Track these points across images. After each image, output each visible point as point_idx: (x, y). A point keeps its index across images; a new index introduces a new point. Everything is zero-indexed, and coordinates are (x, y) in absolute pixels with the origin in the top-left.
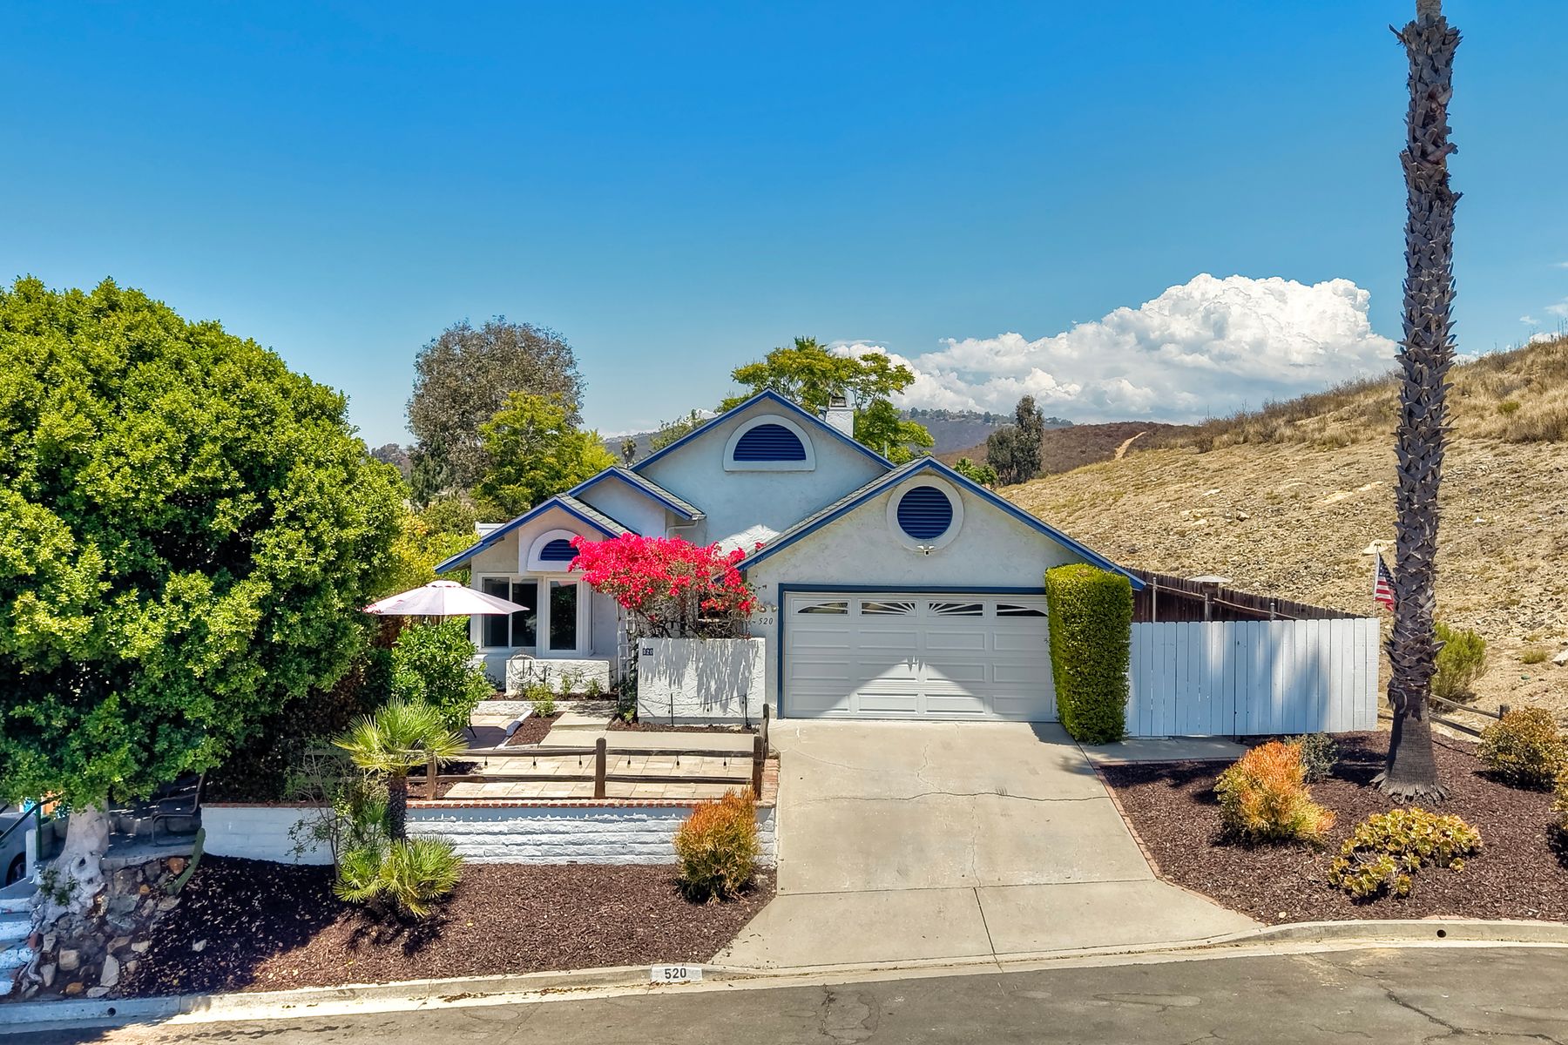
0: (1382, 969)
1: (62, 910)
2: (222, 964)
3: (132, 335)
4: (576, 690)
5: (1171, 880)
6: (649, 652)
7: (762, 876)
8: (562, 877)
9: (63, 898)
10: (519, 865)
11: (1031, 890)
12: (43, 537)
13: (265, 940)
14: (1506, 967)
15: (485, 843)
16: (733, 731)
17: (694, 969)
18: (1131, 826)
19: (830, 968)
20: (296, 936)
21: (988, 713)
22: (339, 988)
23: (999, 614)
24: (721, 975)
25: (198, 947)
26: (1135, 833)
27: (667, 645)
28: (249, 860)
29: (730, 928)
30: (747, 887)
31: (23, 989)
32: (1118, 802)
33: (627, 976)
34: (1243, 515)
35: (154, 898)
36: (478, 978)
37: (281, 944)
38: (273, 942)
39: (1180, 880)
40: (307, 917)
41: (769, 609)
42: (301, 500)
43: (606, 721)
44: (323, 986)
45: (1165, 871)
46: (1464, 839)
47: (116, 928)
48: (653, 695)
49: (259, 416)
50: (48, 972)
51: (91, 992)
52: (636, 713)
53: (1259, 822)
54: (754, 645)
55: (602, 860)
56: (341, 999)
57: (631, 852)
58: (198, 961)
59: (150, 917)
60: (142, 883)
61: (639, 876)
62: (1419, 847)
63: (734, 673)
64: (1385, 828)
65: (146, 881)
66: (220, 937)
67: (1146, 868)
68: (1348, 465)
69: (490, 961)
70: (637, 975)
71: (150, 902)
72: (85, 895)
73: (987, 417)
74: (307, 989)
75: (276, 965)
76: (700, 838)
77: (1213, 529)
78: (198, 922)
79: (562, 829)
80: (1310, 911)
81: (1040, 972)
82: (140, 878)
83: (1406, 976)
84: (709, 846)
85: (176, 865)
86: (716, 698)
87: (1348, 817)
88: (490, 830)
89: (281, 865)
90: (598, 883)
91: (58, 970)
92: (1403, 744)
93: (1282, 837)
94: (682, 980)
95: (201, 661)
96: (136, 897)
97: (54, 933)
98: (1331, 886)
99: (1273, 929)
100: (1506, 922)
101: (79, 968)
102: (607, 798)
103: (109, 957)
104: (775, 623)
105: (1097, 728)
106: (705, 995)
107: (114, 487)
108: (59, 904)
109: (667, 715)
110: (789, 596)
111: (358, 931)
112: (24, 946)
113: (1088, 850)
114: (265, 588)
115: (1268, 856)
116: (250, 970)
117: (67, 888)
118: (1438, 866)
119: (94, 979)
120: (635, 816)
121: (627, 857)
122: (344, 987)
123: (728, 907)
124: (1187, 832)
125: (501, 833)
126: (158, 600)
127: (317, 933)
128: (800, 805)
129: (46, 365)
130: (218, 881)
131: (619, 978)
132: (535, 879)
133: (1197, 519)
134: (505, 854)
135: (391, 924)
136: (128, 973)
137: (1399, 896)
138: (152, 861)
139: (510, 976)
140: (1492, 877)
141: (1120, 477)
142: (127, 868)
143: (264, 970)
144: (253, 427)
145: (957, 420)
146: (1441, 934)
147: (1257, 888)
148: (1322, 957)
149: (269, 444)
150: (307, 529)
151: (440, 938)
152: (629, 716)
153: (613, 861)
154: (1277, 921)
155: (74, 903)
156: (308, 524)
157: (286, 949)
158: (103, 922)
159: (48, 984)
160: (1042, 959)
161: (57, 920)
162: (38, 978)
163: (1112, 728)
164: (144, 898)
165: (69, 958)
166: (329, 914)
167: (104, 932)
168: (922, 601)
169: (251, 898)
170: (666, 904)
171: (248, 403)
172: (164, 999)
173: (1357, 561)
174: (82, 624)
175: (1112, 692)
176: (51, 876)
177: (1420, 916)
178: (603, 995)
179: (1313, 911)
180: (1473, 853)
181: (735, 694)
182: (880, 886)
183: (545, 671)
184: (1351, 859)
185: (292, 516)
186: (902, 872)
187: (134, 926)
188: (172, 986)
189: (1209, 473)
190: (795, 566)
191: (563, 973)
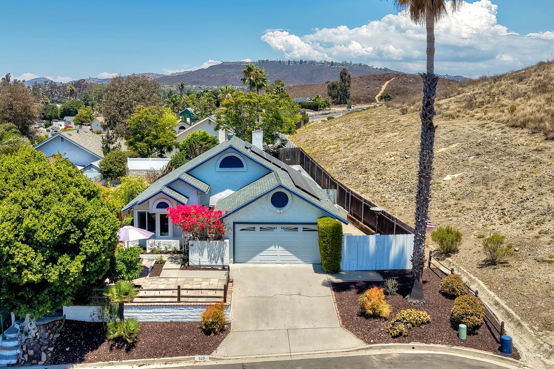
0: (392, 361)
1: (27, 337)
2: (75, 354)
3: (43, 187)
4: (170, 250)
5: (344, 327)
6: (192, 245)
7: (226, 326)
8: (169, 326)
9: (26, 334)
10: (156, 322)
11: (304, 330)
12: (28, 255)
13: (86, 347)
14: (424, 361)
15: (146, 316)
16: (219, 270)
17: (207, 357)
18: (336, 307)
19: (244, 357)
20: (95, 346)
21: (300, 261)
22: (109, 362)
23: (303, 231)
24: (214, 359)
25: (67, 349)
26: (337, 309)
27: (198, 243)
28: (77, 321)
29: (217, 344)
30: (222, 330)
31: (20, 362)
32: (334, 297)
33: (188, 359)
34: (407, 156)
35: (52, 334)
36: (147, 360)
37: (90, 349)
38: (88, 347)
39: (347, 327)
40: (97, 340)
41: (230, 230)
42: (93, 231)
43: (179, 266)
44: (104, 361)
45: (343, 324)
46: (425, 319)
47: (43, 343)
48: (194, 258)
49: (80, 209)
50: (26, 356)
51: (39, 363)
52: (189, 263)
53: (370, 312)
54: (225, 243)
55: (180, 320)
56: (109, 365)
57: (188, 318)
58: (68, 354)
59: (52, 339)
60: (48, 329)
61: (191, 325)
62: (412, 321)
63: (219, 252)
64: (404, 315)
65: (49, 329)
66: (73, 346)
67: (338, 322)
68: (451, 131)
69: (150, 354)
70: (191, 359)
71: (51, 335)
72: (33, 333)
73: (332, 64)
74: (100, 362)
75: (90, 355)
76: (208, 318)
77: (396, 162)
78: (66, 342)
79: (168, 312)
80: (380, 340)
81: (301, 360)
82: (47, 328)
83: (397, 364)
84: (211, 320)
85: (57, 323)
86: (214, 259)
87: (396, 309)
88: (147, 312)
89: (87, 322)
90: (179, 328)
91: (28, 356)
92: (414, 288)
93: (376, 316)
94: (203, 360)
95: (68, 280)
96: (47, 334)
97: (26, 345)
98: (387, 332)
99: (369, 346)
100: (432, 345)
101: (34, 355)
102: (181, 302)
103: (43, 352)
104: (232, 234)
105: (332, 269)
106: (210, 366)
107: (44, 237)
108: (26, 336)
109: (198, 264)
110: (237, 225)
111: (112, 345)
112: (17, 349)
113: (322, 316)
114: (84, 257)
115: (372, 321)
116: (83, 357)
117: (27, 331)
118: (417, 326)
119: (39, 359)
120: (189, 308)
121: (187, 319)
122: (110, 362)
123: (216, 337)
124: (352, 310)
125: (150, 313)
126: (57, 265)
127: (100, 345)
128: (239, 299)
129: (22, 201)
130: (70, 328)
131: (186, 360)
132: (161, 327)
133: (391, 157)
134: (152, 319)
135: (121, 343)
136: (49, 357)
137: (405, 336)
138: (50, 322)
139: (156, 359)
140: (432, 330)
141: (371, 124)
142: (44, 325)
143: (87, 357)
144: (79, 212)
145: (319, 65)
146: (413, 348)
147: (367, 332)
148: (378, 356)
149: (83, 216)
150: (95, 239)
151: (135, 347)
152: (186, 265)
153: (183, 321)
154: (370, 343)
155: (30, 335)
156: (95, 238)
157: (92, 350)
158: (39, 341)
159: (27, 360)
160: (303, 355)
161: (26, 341)
162: (24, 359)
163: (336, 269)
164: (50, 334)
165: (31, 352)
166: (103, 339)
167: (40, 344)
168: (279, 227)
169: (80, 334)
170: (199, 335)
171: (77, 205)
172: (60, 365)
173: (441, 183)
174: (39, 276)
175: (337, 258)
176: (22, 328)
177: (409, 342)
178: (182, 366)
179: (381, 340)
180: (428, 322)
181: (220, 258)
182: (261, 329)
183: (159, 243)
184: (393, 324)
185: (90, 236)
186: (267, 324)
187: (48, 343)
188: (62, 361)
189: (403, 127)
190: (239, 217)
191: (171, 358)
